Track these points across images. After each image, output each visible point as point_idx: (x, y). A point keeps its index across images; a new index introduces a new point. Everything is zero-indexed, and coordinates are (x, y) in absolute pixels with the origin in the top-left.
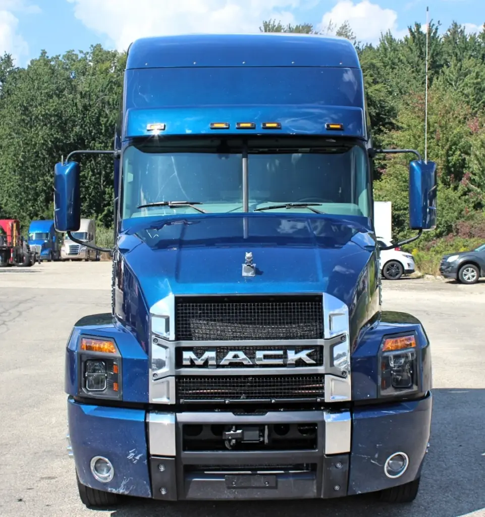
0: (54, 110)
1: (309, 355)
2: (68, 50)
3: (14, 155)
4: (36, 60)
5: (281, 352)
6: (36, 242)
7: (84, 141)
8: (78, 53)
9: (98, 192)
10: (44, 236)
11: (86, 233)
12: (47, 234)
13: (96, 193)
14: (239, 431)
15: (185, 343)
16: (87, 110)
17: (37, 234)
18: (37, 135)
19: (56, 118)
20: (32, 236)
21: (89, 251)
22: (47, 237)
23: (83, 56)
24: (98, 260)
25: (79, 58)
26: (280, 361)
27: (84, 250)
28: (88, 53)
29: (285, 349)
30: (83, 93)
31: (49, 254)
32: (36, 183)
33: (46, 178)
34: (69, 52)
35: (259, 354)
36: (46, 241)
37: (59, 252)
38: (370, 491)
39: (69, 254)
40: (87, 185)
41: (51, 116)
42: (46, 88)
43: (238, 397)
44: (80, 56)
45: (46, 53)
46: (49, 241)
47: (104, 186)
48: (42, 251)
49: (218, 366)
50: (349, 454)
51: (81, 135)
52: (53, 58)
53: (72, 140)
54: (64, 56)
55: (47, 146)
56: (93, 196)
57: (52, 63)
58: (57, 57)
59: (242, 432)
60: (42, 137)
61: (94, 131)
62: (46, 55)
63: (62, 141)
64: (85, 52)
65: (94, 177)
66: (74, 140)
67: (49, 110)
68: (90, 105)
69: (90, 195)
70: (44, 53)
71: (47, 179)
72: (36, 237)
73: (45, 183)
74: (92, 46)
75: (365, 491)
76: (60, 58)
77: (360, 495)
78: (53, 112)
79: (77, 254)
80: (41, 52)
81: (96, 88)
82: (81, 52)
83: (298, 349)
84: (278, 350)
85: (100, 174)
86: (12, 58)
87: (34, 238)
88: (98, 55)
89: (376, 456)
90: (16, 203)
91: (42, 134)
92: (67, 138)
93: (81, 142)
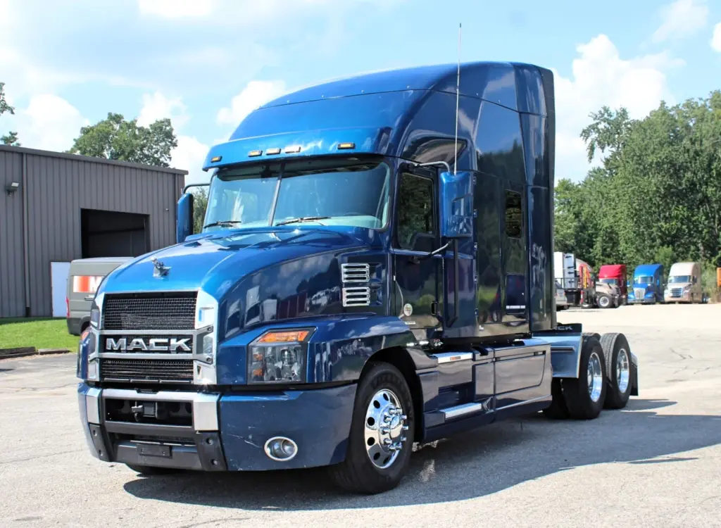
0: (666, 157)
1: (186, 343)
2: (687, 99)
3: (629, 204)
4: (655, 112)
5: (166, 340)
6: (641, 286)
7: (695, 185)
8: (698, 100)
9: (713, 236)
10: (649, 279)
11: (690, 276)
12: (652, 278)
13: (711, 237)
14: (140, 407)
15: (107, 332)
16: (698, 155)
17: (642, 278)
18: (650, 183)
19: (669, 165)
20: (637, 280)
21: (692, 294)
22: (651, 280)
23: (703, 103)
24: (706, 303)
25: (699, 105)
26: (166, 348)
27: (685, 293)
28: (707, 100)
29: (169, 337)
30: (693, 139)
31: (653, 297)
32: (652, 229)
33: (659, 224)
34: (688, 100)
35: (152, 341)
36: (649, 285)
37: (662, 295)
38: (253, 470)
39: (672, 297)
40: (700, 229)
41: (663, 163)
42: (657, 137)
43: (144, 378)
44: (700, 103)
45: (665, 103)
46: (653, 285)
47: (718, 230)
48: (646, 294)
49: (127, 351)
50: (219, 432)
51: (693, 180)
52: (673, 108)
53: (684, 186)
54: (684, 105)
55: (660, 193)
56: (707, 240)
57: (672, 113)
58: (677, 106)
59: (143, 408)
60: (655, 184)
61: (706, 176)
62: (666, 105)
63: (676, 188)
64: (704, 99)
65: (707, 221)
66: (686, 185)
67: (660, 157)
68: (702, 151)
69: (703, 239)
70: (663, 103)
71: (662, 225)
72: (642, 281)
73: (660, 228)
74: (711, 92)
75: (247, 469)
76: (680, 107)
77: (240, 471)
78: (665, 160)
79: (679, 297)
80: (660, 102)
81: (708, 133)
82: (701, 99)
83: (179, 337)
84: (165, 338)
85: (714, 218)
86: (627, 111)
87: (639, 282)
88: (716, 101)
89: (250, 437)
90: (632, 249)
91: (654, 181)
92: (680, 184)
93: (692, 186)
